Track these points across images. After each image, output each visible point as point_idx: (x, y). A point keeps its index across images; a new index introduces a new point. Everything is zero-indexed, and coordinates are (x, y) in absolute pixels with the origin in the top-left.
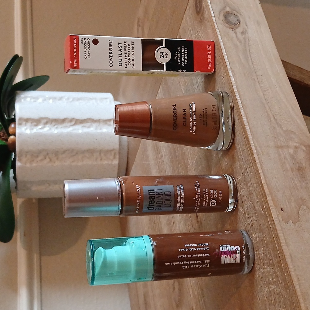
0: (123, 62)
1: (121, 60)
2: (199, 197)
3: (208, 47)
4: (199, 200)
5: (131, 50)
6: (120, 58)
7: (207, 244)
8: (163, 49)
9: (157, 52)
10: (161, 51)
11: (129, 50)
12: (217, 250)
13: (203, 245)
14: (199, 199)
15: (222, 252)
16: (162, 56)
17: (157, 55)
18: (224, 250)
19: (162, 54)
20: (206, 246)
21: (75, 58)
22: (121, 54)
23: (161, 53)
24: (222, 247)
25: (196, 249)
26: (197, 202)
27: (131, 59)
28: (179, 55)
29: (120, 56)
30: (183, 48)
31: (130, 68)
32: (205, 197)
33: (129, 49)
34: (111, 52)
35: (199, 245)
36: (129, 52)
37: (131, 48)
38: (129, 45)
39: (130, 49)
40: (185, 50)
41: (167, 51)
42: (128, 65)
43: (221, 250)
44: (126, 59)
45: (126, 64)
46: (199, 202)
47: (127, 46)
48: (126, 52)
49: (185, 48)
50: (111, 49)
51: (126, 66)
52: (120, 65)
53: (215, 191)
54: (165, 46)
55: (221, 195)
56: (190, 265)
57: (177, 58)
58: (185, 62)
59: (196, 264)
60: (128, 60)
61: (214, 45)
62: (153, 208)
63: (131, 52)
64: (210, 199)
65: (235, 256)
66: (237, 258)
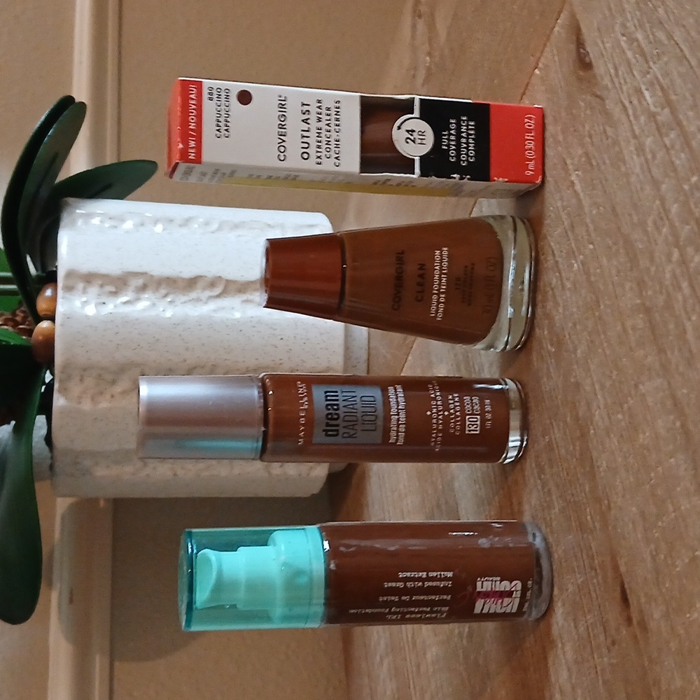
0: (312, 151)
1: (306, 145)
2: (440, 411)
3: (527, 120)
4: (440, 417)
5: (333, 122)
6: (305, 140)
7: (450, 574)
8: (415, 123)
9: (399, 128)
10: (408, 125)
11: (329, 122)
12: (470, 588)
13: (441, 575)
14: (440, 415)
15: (479, 592)
16: (410, 139)
17: (399, 136)
18: (484, 589)
19: (411, 135)
20: (446, 579)
21: (193, 136)
22: (308, 131)
23: (408, 131)
24: (483, 582)
25: (424, 585)
26: (434, 421)
27: (333, 143)
28: (453, 138)
29: (305, 134)
30: (464, 120)
31: (328, 165)
32: (452, 411)
33: (328, 118)
34: (283, 123)
35: (431, 574)
36: (328, 125)
37: (333, 117)
38: (328, 109)
39: (330, 120)
40: (470, 127)
41: (424, 126)
42: (323, 157)
43: (479, 589)
44: (320, 144)
45: (319, 154)
46: (441, 422)
47: (324, 111)
48: (320, 125)
49: (468, 121)
50: (283, 117)
51: (319, 160)
52: (305, 156)
53: (476, 400)
54: (418, 116)
55: (488, 408)
56: (404, 614)
57: (448, 145)
58: (469, 154)
59: (418, 613)
60: (324, 146)
61: (541, 115)
62: (335, 433)
63: (333, 127)
64: (464, 415)
65: (507, 600)
66: (511, 605)
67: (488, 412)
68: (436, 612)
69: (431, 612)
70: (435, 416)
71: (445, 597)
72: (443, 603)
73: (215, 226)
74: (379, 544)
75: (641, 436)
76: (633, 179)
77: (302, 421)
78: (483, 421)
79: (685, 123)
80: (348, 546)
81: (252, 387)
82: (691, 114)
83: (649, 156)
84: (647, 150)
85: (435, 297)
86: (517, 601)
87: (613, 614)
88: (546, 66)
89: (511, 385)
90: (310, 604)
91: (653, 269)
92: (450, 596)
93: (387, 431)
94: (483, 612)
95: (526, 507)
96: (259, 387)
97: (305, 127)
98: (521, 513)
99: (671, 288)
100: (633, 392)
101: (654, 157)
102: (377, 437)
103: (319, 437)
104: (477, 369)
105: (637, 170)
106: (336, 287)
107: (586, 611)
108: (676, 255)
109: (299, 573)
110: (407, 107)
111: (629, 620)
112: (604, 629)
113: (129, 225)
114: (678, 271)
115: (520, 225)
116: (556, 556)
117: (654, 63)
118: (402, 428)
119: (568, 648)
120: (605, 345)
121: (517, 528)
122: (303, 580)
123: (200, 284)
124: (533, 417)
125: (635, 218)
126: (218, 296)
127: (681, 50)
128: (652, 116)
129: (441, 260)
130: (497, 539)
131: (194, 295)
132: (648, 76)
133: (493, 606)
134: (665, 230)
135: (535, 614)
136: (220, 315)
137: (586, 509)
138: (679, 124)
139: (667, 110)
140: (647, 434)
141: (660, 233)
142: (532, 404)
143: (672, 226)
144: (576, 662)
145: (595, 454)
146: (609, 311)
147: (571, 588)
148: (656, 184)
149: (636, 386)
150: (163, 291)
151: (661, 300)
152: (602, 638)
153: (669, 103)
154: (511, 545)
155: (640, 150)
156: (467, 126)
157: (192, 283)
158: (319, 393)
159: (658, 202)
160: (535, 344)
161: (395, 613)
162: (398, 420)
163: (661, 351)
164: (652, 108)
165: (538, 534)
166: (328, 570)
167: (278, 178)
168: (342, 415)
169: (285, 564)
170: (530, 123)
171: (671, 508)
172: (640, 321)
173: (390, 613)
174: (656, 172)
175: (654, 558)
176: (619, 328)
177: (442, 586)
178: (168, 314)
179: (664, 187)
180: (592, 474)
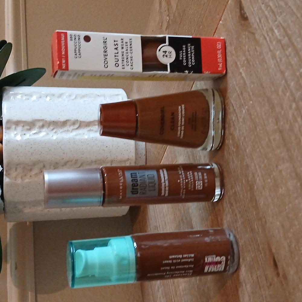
0: (120, 62)
1: (117, 60)
2: (184, 180)
3: (217, 45)
4: (184, 183)
5: (129, 49)
6: (116, 57)
7: (193, 255)
8: (166, 48)
9: (160, 50)
10: (163, 49)
11: (127, 49)
12: (202, 261)
13: (188, 256)
16: (165, 56)
17: (159, 54)
18: (209, 261)
20: (191, 258)
21: (63, 58)
22: (118, 53)
23: (164, 52)
24: (208, 258)
25: (181, 261)
26: (181, 185)
27: (129, 58)
28: (184, 54)
29: (116, 55)
30: (189, 46)
31: (128, 69)
32: (189, 179)
33: (127, 47)
34: (106, 50)
35: (185, 256)
37: (129, 46)
38: (126, 43)
40: (192, 49)
41: (171, 49)
42: (125, 65)
43: (206, 261)
44: (123, 59)
45: (123, 64)
46: (184, 185)
48: (123, 50)
49: (191, 46)
50: (105, 47)
51: (123, 67)
52: (117, 65)
53: (200, 174)
54: (168, 44)
55: (206, 177)
56: (172, 275)
57: (182, 57)
58: (192, 62)
59: (179, 274)
60: (125, 60)
61: (224, 42)
62: (136, 192)
63: (129, 51)
64: (195, 181)
65: (219, 266)
66: (221, 268)
67: (206, 179)
68: (187, 273)
69: (185, 273)
70: (182, 182)
71: (191, 266)
72: (190, 269)
73: (74, 97)
74: (159, 243)
75: (280, 190)
76: (271, 71)
77: (121, 188)
78: (204, 183)
79: (296, 44)
80: (145, 245)
81: (97, 173)
82: (299, 39)
83: (279, 60)
84: (277, 57)
85: (179, 128)
86: (224, 266)
87: (270, 272)
88: (225, 20)
89: (215, 166)
90: (129, 273)
91: (283, 112)
92: (193, 266)
93: (160, 190)
94: (209, 271)
95: (225, 221)
96: (100, 173)
97: (116, 51)
98: (222, 224)
99: (292, 121)
100: (275, 169)
101: (281, 60)
102: (156, 193)
103: (129, 195)
104: (198, 158)
105: (273, 66)
106: (134, 125)
107: (256, 269)
108: (294, 106)
109: (123, 259)
110: (163, 40)
111: (278, 274)
112: (266, 278)
113: (34, 98)
114: (295, 113)
115: (216, 93)
116: (240, 244)
117: (279, 17)
118: (167, 188)
119: (248, 286)
120: (260, 147)
121: (221, 232)
122: (126, 262)
123: (68, 124)
124: (226, 181)
125: (273, 89)
126: (77, 129)
127: (292, 10)
128: (279, 41)
129: (181, 110)
130: (213, 238)
131: (66, 129)
132: (276, 23)
133: (213, 269)
134: (288, 94)
135: (232, 270)
136: (78, 137)
137: (254, 223)
138: (293, 44)
139: (286, 38)
140: (283, 188)
141: (285, 95)
142: (225, 174)
143: (291, 93)
144: (253, 293)
145: (257, 198)
146: (261, 132)
147: (248, 259)
148: (282, 73)
149: (277, 167)
150: (51, 128)
151: (287, 127)
152: (265, 282)
153: (287, 35)
154: (220, 240)
155: (274, 57)
156: (191, 48)
157: (64, 123)
158: (128, 174)
159: (284, 81)
160: (226, 147)
161: (168, 275)
162: (165, 185)
163: (288, 150)
164: (279, 37)
165: (231, 234)
166: (137, 257)
167: (104, 76)
168: (139, 184)
169: (117, 255)
170: (219, 46)
171: (296, 223)
172: (277, 136)
173: (166, 274)
174: (283, 67)
175: (289, 246)
176: (267, 140)
177: (189, 261)
178: (55, 138)
179: (286, 74)
180: (257, 207)
